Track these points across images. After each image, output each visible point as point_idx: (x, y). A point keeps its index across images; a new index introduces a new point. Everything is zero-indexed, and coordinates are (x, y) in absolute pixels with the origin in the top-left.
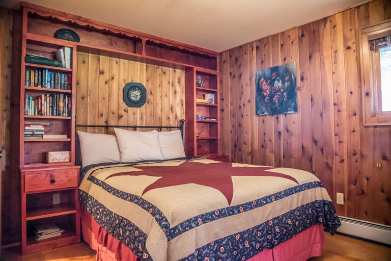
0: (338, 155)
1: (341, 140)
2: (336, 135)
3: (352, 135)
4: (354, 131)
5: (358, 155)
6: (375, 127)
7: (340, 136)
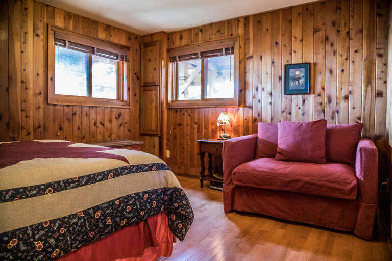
0: (25, 129)
1: (28, 115)
2: (22, 110)
3: (38, 112)
4: (39, 108)
5: (42, 128)
6: (55, 105)
7: (27, 112)
